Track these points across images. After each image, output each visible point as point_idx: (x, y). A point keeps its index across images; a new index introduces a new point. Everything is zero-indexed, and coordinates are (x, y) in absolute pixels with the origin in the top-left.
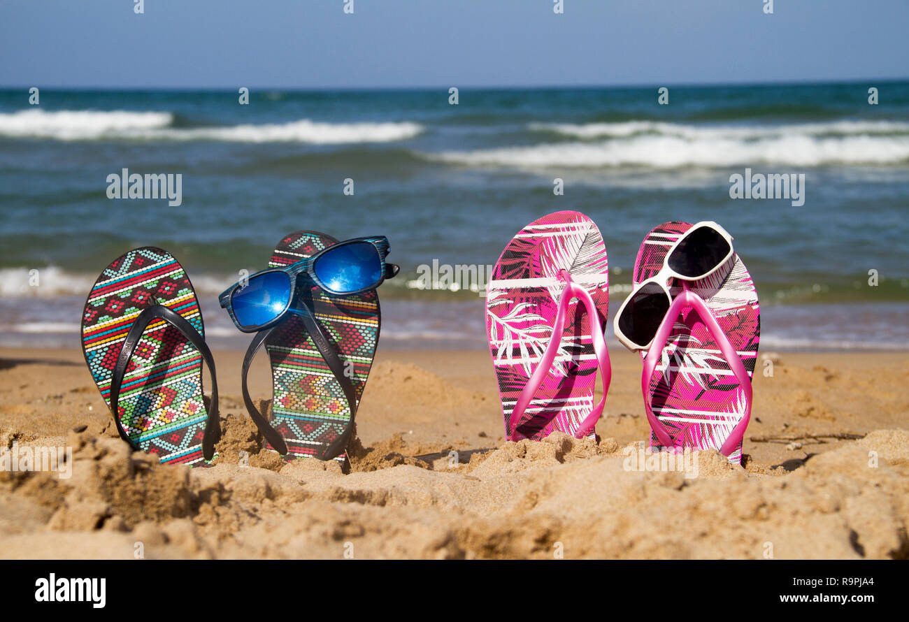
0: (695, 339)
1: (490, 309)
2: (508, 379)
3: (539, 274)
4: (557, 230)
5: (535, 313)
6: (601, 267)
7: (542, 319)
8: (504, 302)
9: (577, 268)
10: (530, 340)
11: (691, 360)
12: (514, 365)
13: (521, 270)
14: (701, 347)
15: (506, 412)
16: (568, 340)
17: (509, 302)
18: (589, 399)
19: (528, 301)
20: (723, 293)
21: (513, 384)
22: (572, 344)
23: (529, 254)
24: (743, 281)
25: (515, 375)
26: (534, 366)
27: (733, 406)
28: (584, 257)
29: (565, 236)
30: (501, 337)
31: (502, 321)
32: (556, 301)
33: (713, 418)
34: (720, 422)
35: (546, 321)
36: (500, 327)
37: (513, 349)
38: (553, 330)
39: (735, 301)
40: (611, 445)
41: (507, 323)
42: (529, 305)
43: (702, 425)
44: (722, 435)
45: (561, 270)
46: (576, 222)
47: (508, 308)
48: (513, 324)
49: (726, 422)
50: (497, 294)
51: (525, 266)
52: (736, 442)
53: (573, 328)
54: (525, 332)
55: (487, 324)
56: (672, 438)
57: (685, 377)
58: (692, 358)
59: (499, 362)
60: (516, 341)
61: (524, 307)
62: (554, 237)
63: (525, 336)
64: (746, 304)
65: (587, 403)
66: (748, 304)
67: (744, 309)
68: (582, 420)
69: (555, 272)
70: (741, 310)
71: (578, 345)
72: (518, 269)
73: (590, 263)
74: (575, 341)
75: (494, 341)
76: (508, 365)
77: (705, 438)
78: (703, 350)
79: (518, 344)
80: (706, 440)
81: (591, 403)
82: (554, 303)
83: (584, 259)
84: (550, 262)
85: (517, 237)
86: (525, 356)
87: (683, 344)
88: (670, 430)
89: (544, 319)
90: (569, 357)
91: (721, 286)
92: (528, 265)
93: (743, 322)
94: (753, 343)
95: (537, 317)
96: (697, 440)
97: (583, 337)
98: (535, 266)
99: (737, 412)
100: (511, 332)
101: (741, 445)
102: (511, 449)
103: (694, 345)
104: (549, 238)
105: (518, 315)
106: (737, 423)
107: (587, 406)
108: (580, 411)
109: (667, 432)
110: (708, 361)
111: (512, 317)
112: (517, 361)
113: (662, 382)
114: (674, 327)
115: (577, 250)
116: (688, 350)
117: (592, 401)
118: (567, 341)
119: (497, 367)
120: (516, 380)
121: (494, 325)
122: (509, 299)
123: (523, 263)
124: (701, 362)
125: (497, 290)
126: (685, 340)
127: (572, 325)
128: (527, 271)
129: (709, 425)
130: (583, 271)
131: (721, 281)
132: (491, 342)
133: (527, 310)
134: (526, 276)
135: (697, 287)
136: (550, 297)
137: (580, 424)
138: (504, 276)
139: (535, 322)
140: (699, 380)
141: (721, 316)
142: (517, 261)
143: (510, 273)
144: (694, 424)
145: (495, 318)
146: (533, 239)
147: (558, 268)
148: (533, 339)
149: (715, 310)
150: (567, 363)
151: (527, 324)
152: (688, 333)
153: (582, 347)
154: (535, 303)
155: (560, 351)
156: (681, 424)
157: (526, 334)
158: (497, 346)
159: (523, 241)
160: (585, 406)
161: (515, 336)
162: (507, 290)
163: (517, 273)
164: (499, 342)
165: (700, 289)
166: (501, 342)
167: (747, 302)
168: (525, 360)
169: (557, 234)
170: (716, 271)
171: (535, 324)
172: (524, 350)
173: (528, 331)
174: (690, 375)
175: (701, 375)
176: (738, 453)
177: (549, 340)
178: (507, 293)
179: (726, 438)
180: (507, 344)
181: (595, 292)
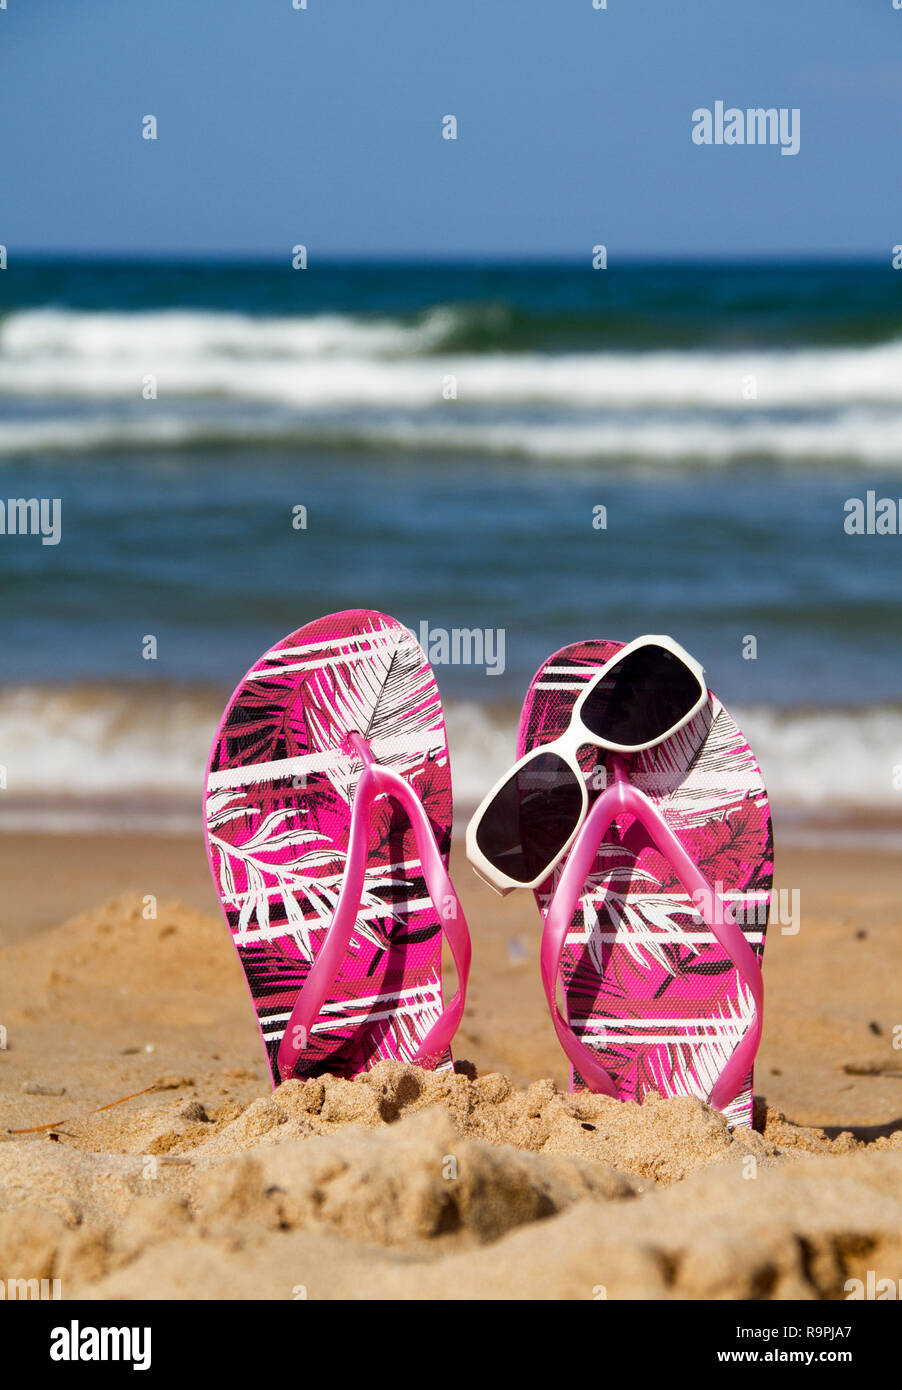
0: (647, 874)
1: (214, 831)
2: (266, 969)
3: (306, 748)
4: (334, 653)
5: (306, 828)
6: (429, 718)
7: (321, 837)
8: (241, 813)
9: (383, 726)
10: (303, 883)
11: (642, 917)
12: (275, 941)
13: (269, 743)
14: (660, 891)
15: (269, 1037)
16: (378, 875)
17: (251, 811)
18: (433, 988)
19: (288, 804)
20: (696, 779)
21: (277, 978)
22: (388, 882)
23: (281, 709)
24: (734, 752)
25: (280, 960)
26: (317, 937)
27: (730, 1006)
28: (392, 703)
29: (351, 663)
30: (242, 885)
31: (240, 854)
32: (345, 798)
33: (692, 1031)
34: (707, 1039)
35: (331, 841)
36: (239, 868)
37: (270, 906)
38: (347, 857)
39: (722, 793)
40: (494, 1089)
41: (252, 855)
42: (292, 813)
43: (672, 1047)
44: (713, 1063)
45: (349, 733)
46: (369, 631)
47: (251, 825)
48: (264, 857)
49: (718, 1038)
50: (225, 799)
51: (276, 734)
52: (739, 1078)
53: (386, 849)
54: (290, 868)
55: (211, 863)
56: (614, 1077)
57: (632, 953)
58: (644, 914)
59: (244, 937)
60: (273, 891)
61: (282, 818)
62: (329, 668)
63: (291, 876)
64: (741, 798)
65: (430, 997)
66: (747, 797)
67: (740, 808)
68: (423, 1034)
69: (338, 739)
70: (733, 810)
71: (400, 883)
72: (262, 742)
73: (408, 712)
74: (395, 875)
75: (231, 897)
76: (263, 942)
77: (679, 1073)
78: (664, 897)
79: (280, 895)
80: (681, 1077)
81: (437, 996)
82: (342, 802)
83: (393, 705)
84: (326, 719)
85: (252, 676)
86: (295, 917)
87: (620, 888)
88: (610, 1062)
89: (326, 838)
90: (385, 910)
91: (691, 766)
92: (282, 732)
93: (739, 834)
94: (761, 874)
95: (312, 836)
96: (664, 1076)
97: (408, 865)
98: (295, 731)
99: (739, 1016)
100: (262, 872)
101: (752, 1082)
102: (295, 1096)
103: (644, 887)
104: (319, 670)
105: (272, 835)
106: (740, 1038)
107: (431, 1005)
108: (418, 1016)
109: (603, 1067)
110: (673, 917)
111: (260, 841)
112: (280, 931)
113: (585, 963)
114: (602, 853)
115: (378, 688)
116: (631, 898)
117: (440, 993)
118: (376, 877)
119: (240, 948)
120: (281, 969)
121: (225, 862)
122: (251, 806)
123: (272, 728)
124: (663, 922)
125: (226, 791)
126: (623, 879)
127: (383, 844)
128: (281, 744)
129: (685, 1047)
130: (394, 730)
131: (690, 754)
132: (223, 899)
133: (289, 824)
134: (281, 754)
135: (643, 771)
136: (333, 790)
137: (419, 1043)
138: (235, 760)
139: (308, 847)
140: (661, 957)
141: (695, 826)
142: (259, 725)
143: (247, 753)
144: (655, 1046)
145: (226, 848)
146: (286, 676)
147: (344, 731)
148: (308, 881)
149: (682, 814)
150: (382, 920)
151: (293, 853)
152: (630, 863)
153: (409, 884)
154: (305, 808)
155: (366, 898)
156: (629, 1047)
157: (293, 872)
158: (237, 906)
159: (265, 684)
160: (426, 1005)
161: (271, 880)
162: (245, 788)
163: (261, 751)
164: (239, 897)
165: (649, 774)
166: (244, 896)
167: (745, 792)
168: (297, 926)
169: (333, 661)
170: (678, 732)
171: (310, 850)
172: (292, 907)
173: (295, 867)
174: (641, 948)
175: (664, 946)
176: (746, 1099)
177: (342, 879)
178: (244, 795)
179: (721, 1069)
180: (257, 897)
181: (423, 770)
